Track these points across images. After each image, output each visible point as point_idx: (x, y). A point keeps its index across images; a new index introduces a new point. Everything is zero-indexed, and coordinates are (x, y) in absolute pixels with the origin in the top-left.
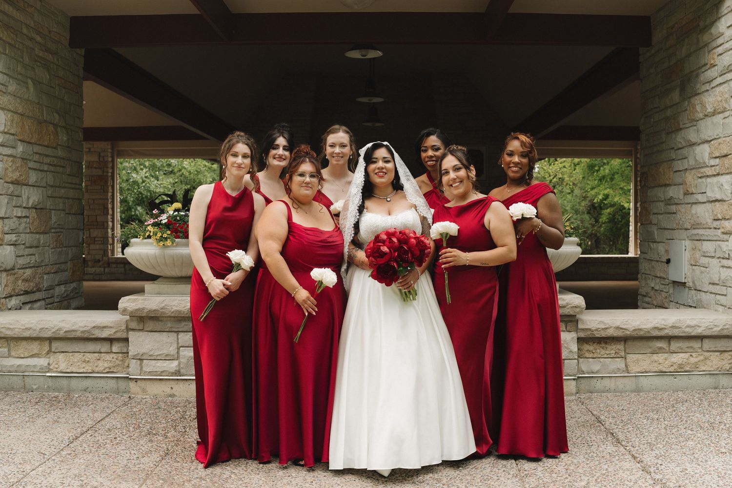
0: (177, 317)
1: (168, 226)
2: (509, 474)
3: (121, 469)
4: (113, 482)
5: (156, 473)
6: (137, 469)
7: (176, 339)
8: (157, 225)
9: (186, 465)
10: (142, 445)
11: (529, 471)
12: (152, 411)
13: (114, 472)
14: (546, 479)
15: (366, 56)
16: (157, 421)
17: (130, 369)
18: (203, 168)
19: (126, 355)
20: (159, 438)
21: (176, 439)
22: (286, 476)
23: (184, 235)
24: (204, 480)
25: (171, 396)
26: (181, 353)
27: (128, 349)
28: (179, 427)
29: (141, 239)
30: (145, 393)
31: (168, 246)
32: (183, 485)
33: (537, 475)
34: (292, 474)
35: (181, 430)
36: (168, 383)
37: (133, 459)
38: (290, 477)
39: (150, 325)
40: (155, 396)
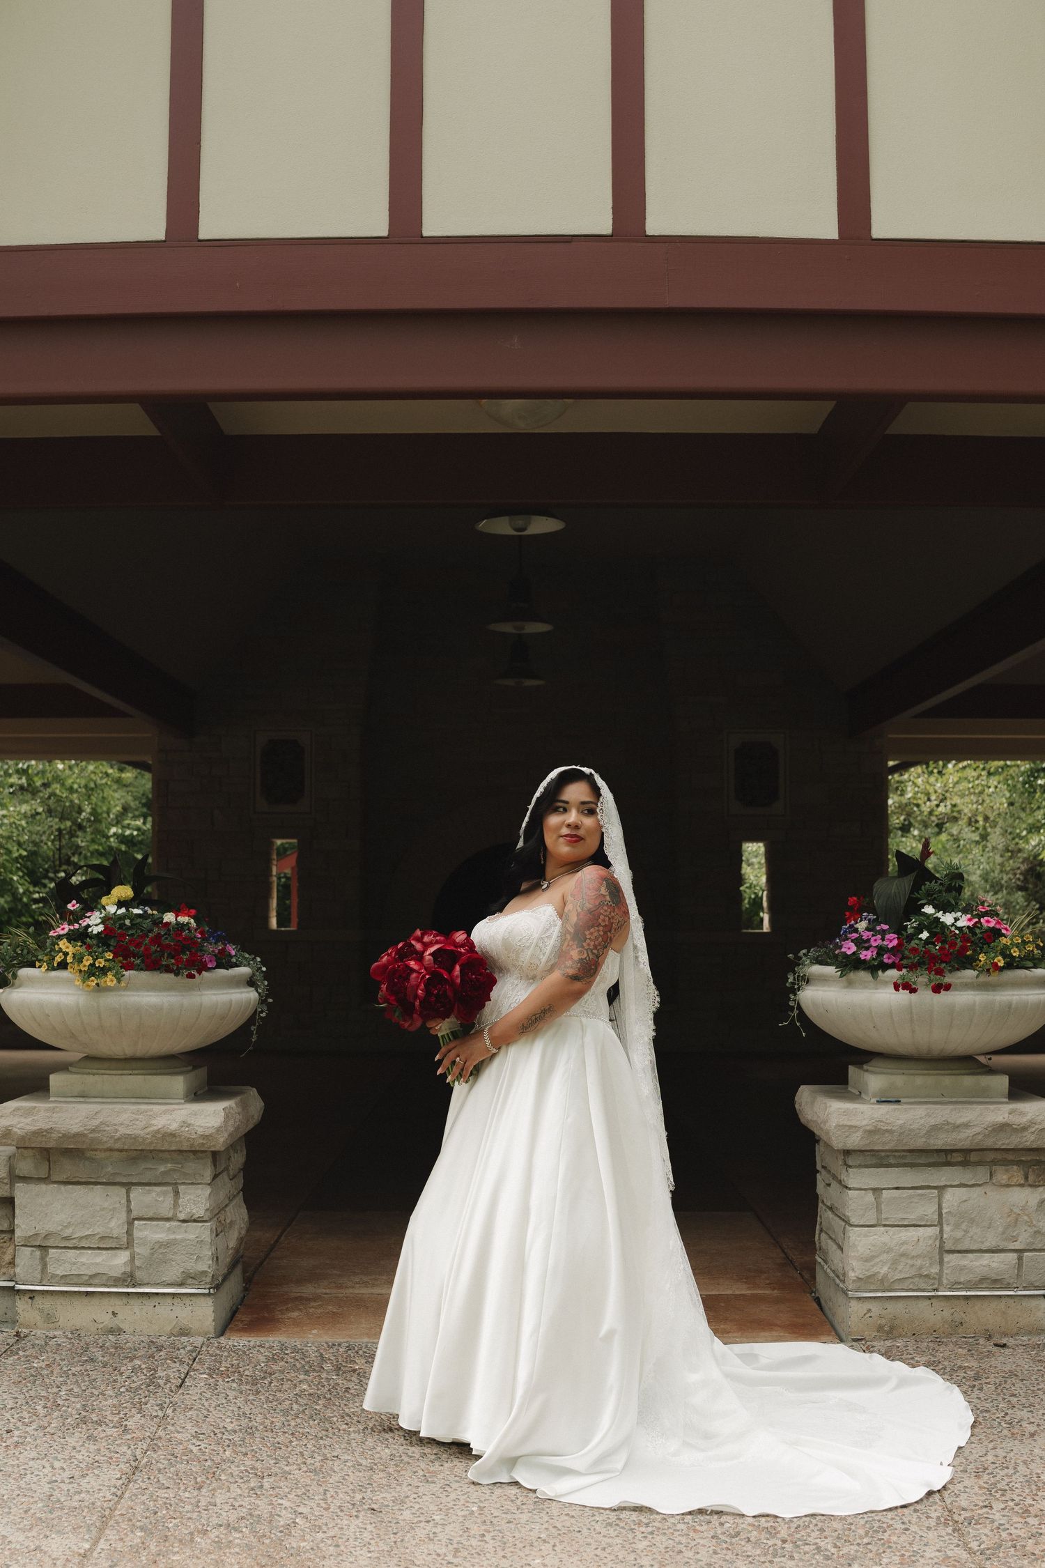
0: (126, 1151)
1: (104, 940)
2: (928, 1517)
3: (40, 1505)
4: (30, 1535)
5: (122, 1515)
6: (76, 1504)
7: (124, 1201)
8: (80, 936)
9: (187, 1495)
10: (74, 1448)
11: (972, 1510)
12: (78, 1368)
13: (26, 1512)
14: (1016, 1528)
15: (524, 529)
16: (96, 1392)
17: (18, 1270)
18: (101, 778)
19: (7, 1236)
20: (109, 1432)
21: (148, 1434)
22: (421, 1522)
23: (143, 961)
24: (236, 1530)
25: (111, 1331)
26: (137, 1234)
27: (12, 1223)
28: (149, 1405)
29: (43, 969)
30: (51, 1325)
31: (108, 989)
32: (192, 1540)
33: (993, 1521)
34: (435, 1517)
35: (156, 1414)
36: (105, 1301)
37: (63, 1482)
38: (431, 1524)
39: (67, 1168)
40: (76, 1332)
